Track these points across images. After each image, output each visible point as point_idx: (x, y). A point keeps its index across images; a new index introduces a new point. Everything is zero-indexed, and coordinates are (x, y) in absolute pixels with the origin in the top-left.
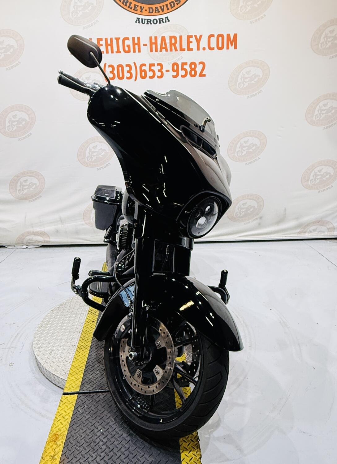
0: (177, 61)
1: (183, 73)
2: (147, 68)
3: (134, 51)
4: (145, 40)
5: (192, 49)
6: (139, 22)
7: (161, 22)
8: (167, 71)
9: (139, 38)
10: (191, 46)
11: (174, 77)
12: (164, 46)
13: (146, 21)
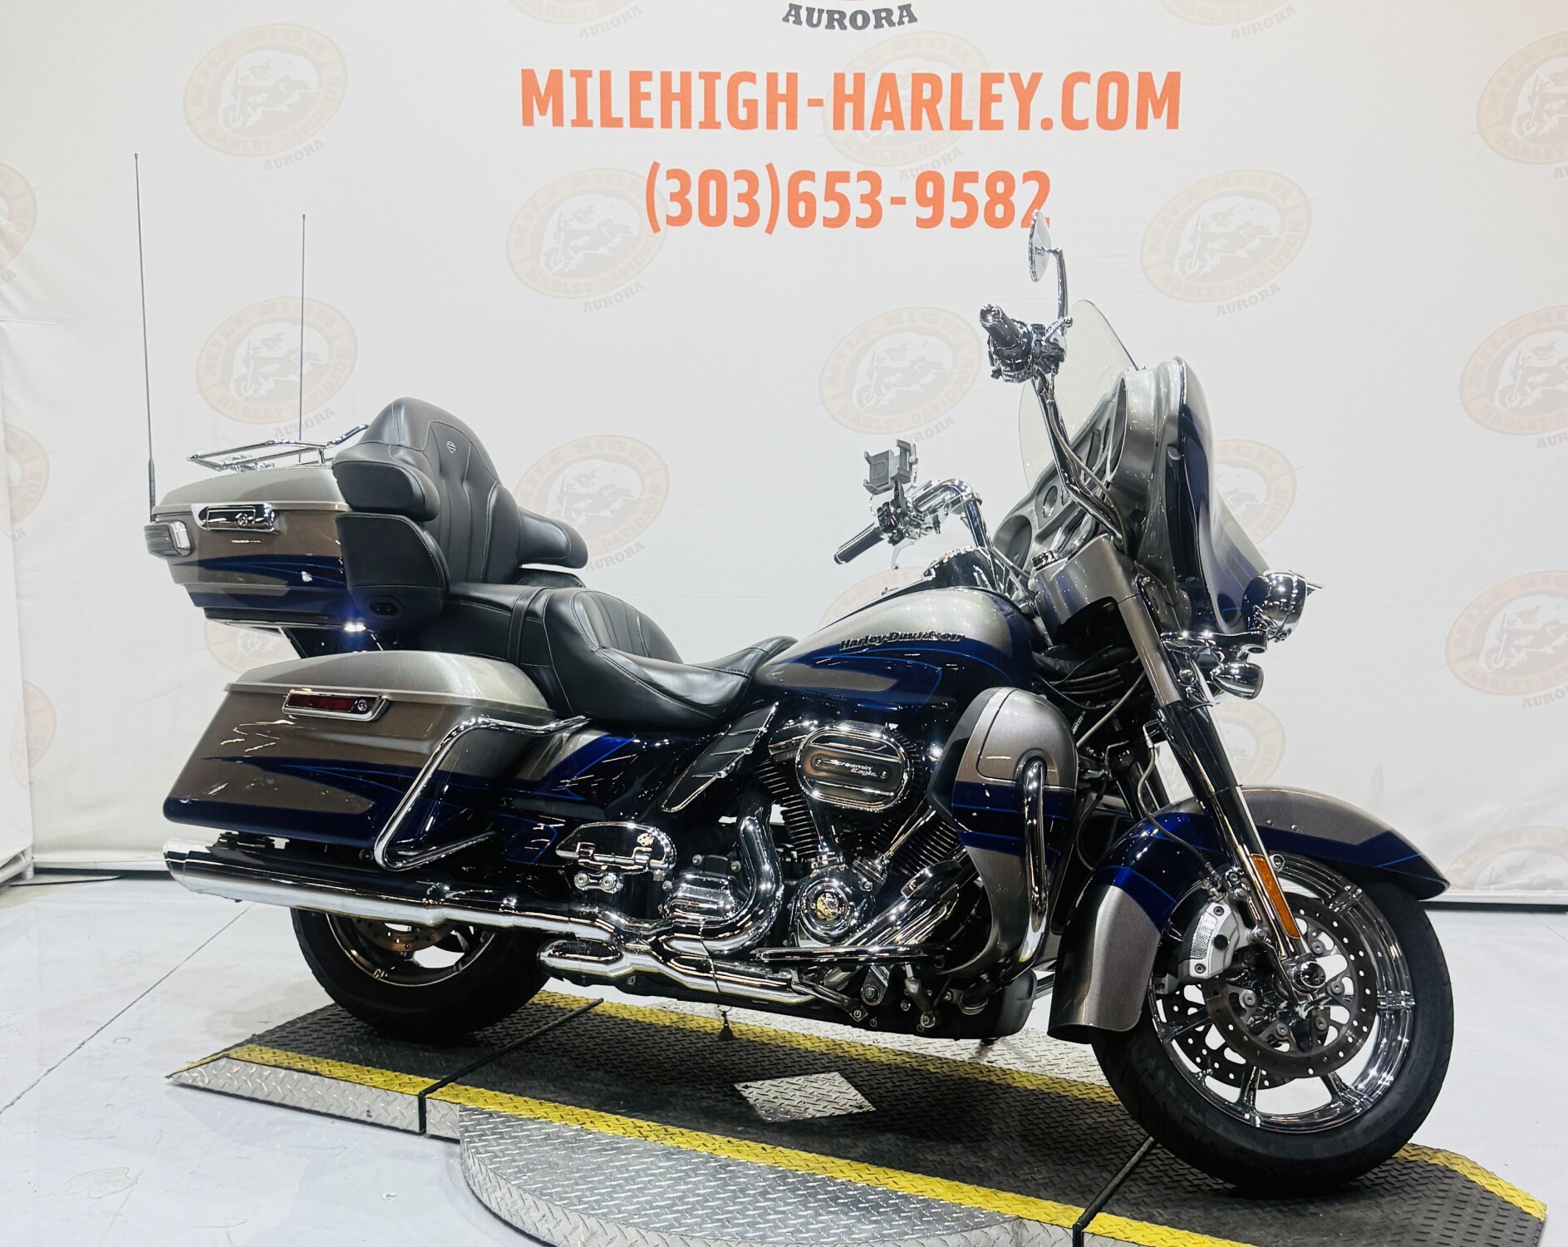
0: (936, 164)
1: (959, 210)
2: (817, 188)
3: (772, 124)
4: (815, 85)
5: (998, 125)
6: (798, 21)
7: (884, 22)
8: (898, 201)
9: (792, 79)
10: (997, 112)
11: (922, 223)
12: (888, 108)
13: (825, 16)
